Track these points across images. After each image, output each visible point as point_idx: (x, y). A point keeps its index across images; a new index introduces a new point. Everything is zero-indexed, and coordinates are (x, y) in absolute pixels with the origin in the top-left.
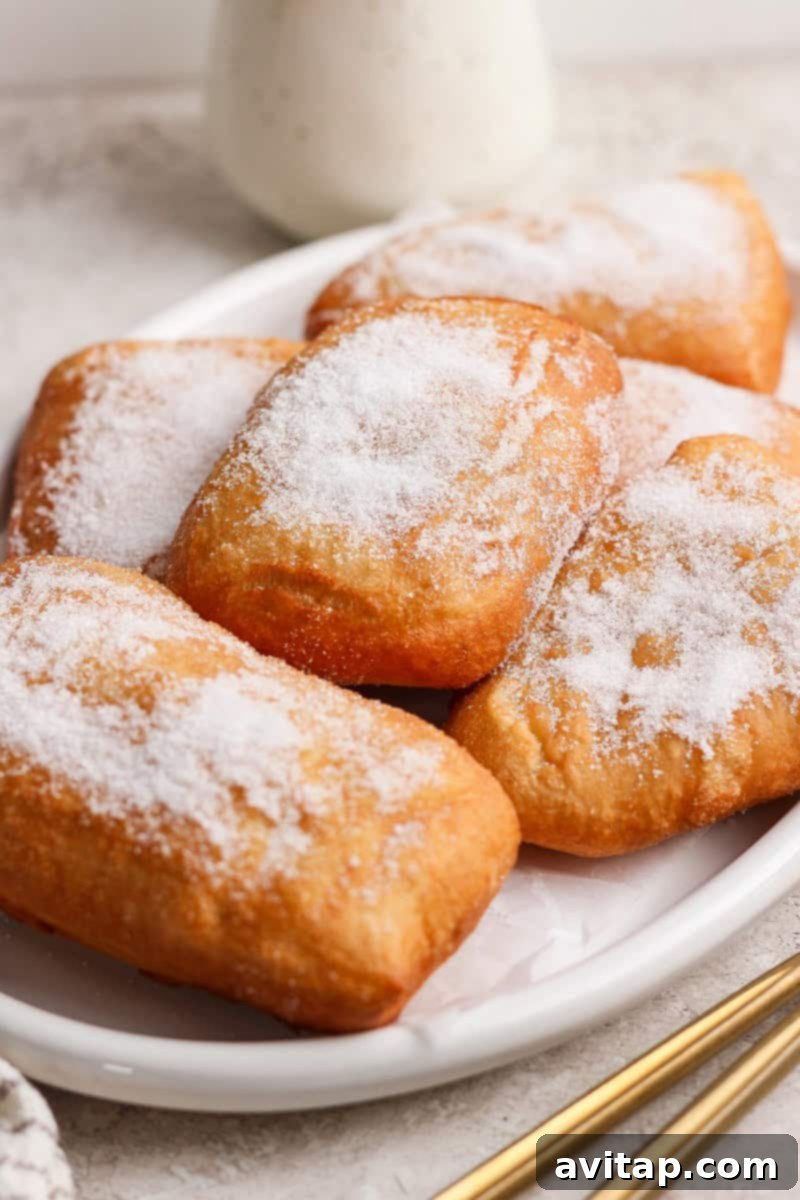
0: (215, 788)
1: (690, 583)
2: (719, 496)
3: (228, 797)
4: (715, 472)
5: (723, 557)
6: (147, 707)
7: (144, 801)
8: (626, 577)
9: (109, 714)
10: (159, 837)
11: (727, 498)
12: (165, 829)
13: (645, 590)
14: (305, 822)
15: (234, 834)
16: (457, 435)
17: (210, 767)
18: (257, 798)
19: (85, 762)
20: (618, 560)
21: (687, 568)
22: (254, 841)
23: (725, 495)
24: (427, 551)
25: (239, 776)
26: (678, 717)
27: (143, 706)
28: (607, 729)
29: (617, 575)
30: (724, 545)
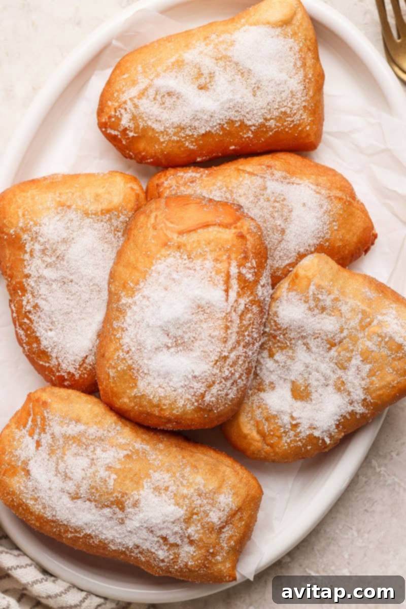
0: (156, 539)
1: (310, 356)
2: (316, 311)
3: (161, 541)
4: (314, 297)
5: (323, 344)
6: (122, 509)
7: (131, 545)
8: (284, 352)
9: (107, 511)
10: (139, 555)
11: (321, 311)
12: (141, 553)
13: (292, 358)
14: (191, 542)
15: (166, 554)
16: (210, 338)
17: (152, 532)
18: (172, 540)
19: (104, 532)
20: (279, 344)
21: (308, 348)
22: (175, 554)
23: (319, 310)
24: (210, 401)
25: (164, 533)
26: (314, 428)
27: (120, 509)
28: (287, 430)
29: (280, 351)
30: (322, 339)
